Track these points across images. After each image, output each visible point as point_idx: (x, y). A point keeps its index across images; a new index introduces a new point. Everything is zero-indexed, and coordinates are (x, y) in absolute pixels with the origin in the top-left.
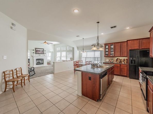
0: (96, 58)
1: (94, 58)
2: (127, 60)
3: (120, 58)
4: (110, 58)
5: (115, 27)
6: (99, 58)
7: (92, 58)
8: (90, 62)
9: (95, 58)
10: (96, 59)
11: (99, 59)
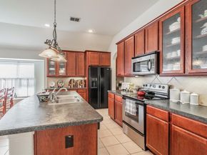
0: (24, 79)
1: (16, 79)
2: (85, 81)
3: (76, 79)
4: (57, 80)
5: (77, 20)
6: (31, 79)
7: (12, 79)
8: (9, 92)
9: (20, 79)
10: (24, 82)
11: (32, 82)
